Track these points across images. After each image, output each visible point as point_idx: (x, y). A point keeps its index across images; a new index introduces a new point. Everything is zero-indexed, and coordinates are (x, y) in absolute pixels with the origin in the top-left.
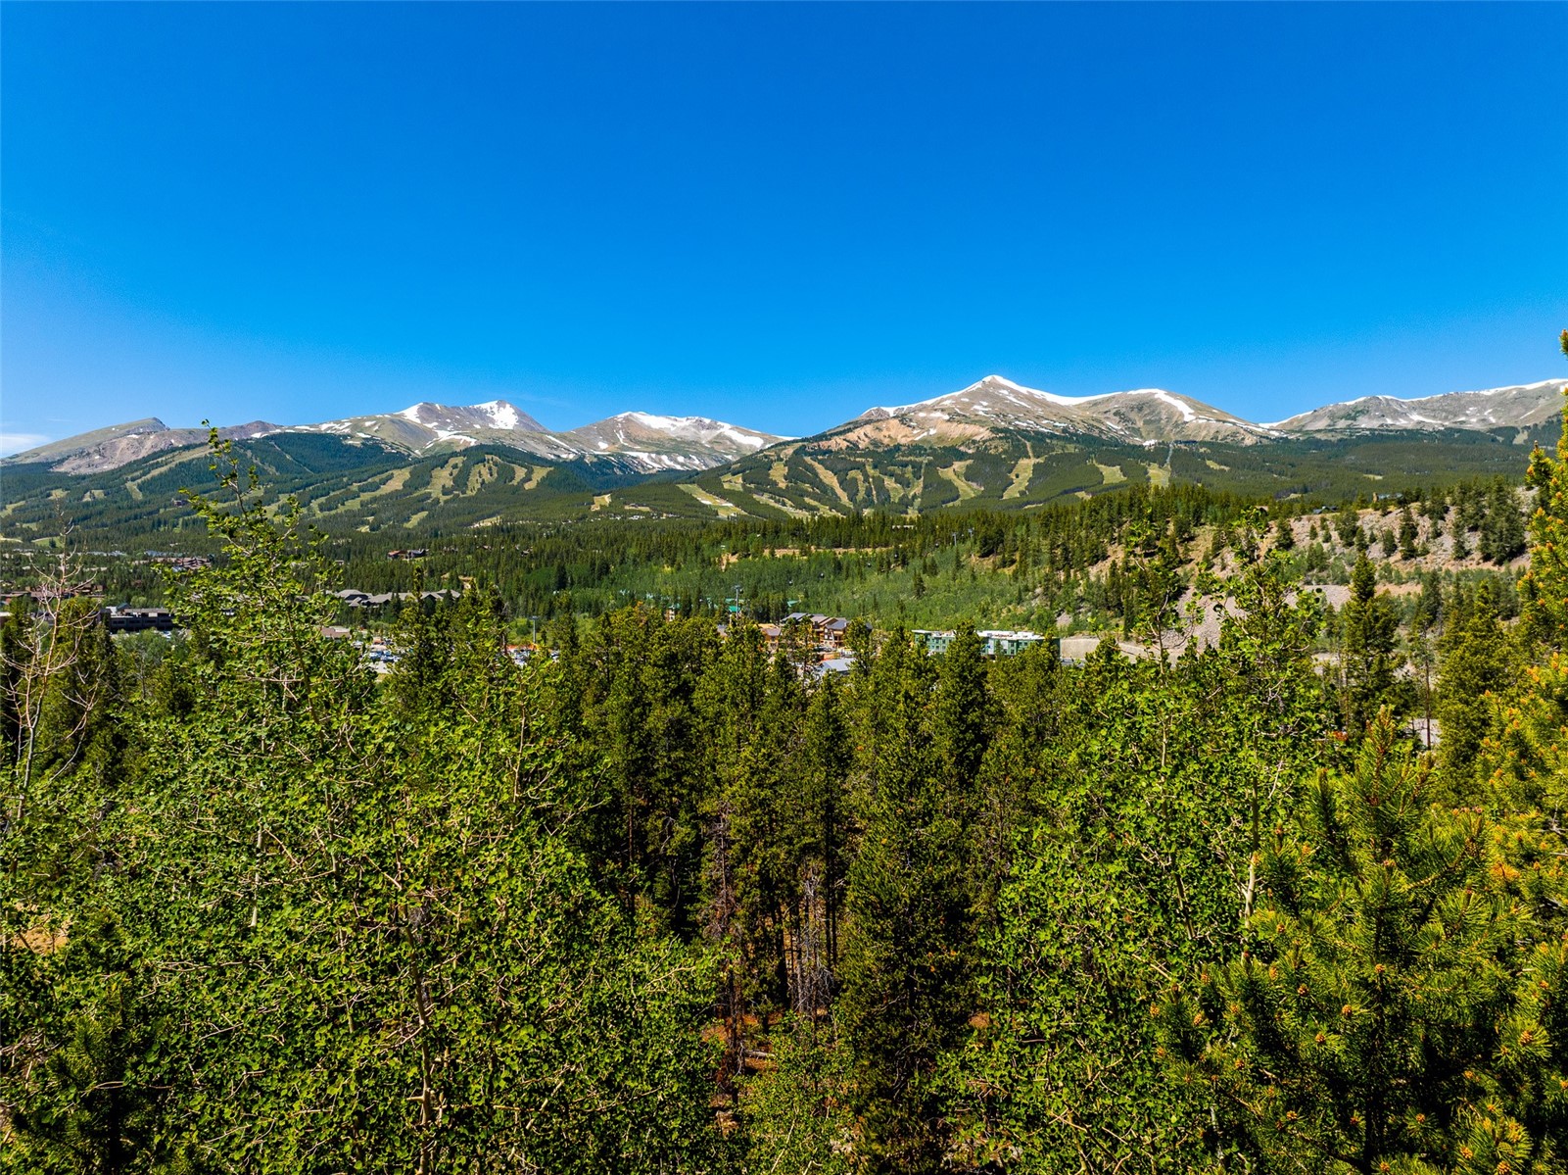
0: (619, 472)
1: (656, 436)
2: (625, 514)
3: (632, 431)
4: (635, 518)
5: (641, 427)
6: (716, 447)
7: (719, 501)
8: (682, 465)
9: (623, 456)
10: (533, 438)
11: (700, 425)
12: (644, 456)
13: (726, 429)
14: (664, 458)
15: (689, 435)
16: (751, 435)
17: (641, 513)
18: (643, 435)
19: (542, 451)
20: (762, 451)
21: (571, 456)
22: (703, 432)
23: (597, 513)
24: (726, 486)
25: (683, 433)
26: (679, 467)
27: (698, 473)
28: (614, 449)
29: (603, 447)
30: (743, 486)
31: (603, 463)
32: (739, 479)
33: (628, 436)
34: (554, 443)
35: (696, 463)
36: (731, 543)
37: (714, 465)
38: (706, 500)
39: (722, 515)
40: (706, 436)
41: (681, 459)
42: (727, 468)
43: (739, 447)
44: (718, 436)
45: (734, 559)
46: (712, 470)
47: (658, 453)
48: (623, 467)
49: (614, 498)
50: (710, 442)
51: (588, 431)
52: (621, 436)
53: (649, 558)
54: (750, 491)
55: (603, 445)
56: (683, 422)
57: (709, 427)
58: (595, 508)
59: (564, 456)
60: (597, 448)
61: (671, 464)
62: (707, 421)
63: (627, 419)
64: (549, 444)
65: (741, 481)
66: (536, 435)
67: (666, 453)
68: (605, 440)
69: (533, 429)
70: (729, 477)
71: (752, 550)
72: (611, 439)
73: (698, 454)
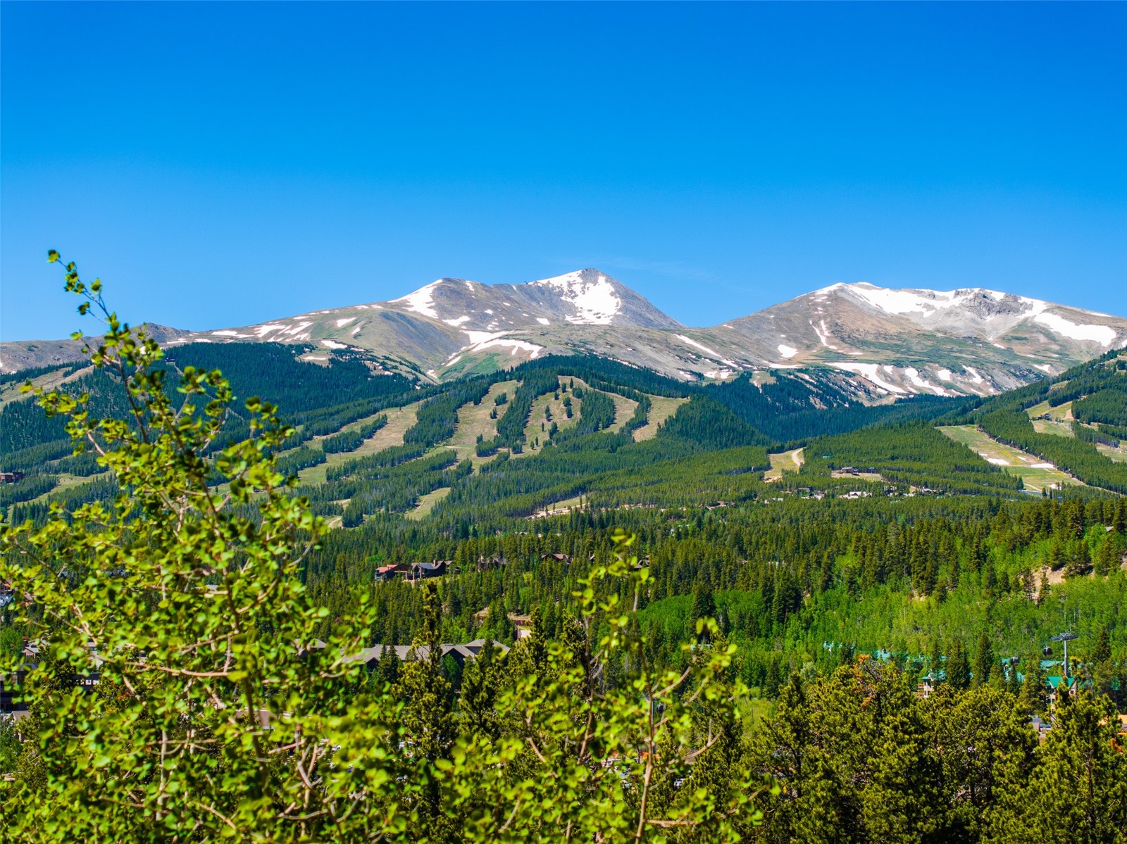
0: (819, 405)
1: (893, 329)
2: (832, 489)
3: (850, 323)
4: (852, 496)
5: (863, 311)
6: (1018, 348)
7: (1023, 459)
8: (948, 386)
9: (826, 371)
10: (650, 341)
11: (984, 304)
12: (869, 371)
13: (1038, 311)
14: (911, 372)
15: (962, 325)
16: (1088, 320)
17: (864, 486)
18: (866, 328)
19: (668, 366)
20: (1113, 354)
21: (725, 375)
22: (990, 319)
23: (778, 486)
24: (1039, 427)
25: (949, 322)
26: (940, 392)
27: (979, 402)
28: (809, 358)
29: (788, 355)
30: (1075, 426)
31: (787, 387)
32: (1066, 413)
33: (838, 332)
34: (690, 350)
35: (977, 383)
36: (1049, 545)
37: (1013, 384)
38: (999, 457)
39: (1032, 487)
40: (995, 327)
41: (945, 375)
42: (1040, 391)
43: (1065, 346)
44: (1023, 325)
45: (1056, 579)
46: (1010, 396)
47: (898, 364)
48: (829, 392)
49: (812, 456)
50: (1004, 339)
51: (756, 324)
52: (823, 333)
53: (881, 577)
54: (1090, 437)
55: (787, 351)
56: (949, 300)
57: (1003, 309)
58: (773, 476)
59: (710, 375)
60: (776, 356)
61: (925, 385)
62: (998, 296)
63: (834, 297)
64: (683, 353)
65: (1069, 416)
66: (657, 334)
67: (913, 364)
68: (793, 340)
69: (649, 323)
70: (1043, 408)
71: (1095, 560)
72: (804, 338)
73: (979, 364)
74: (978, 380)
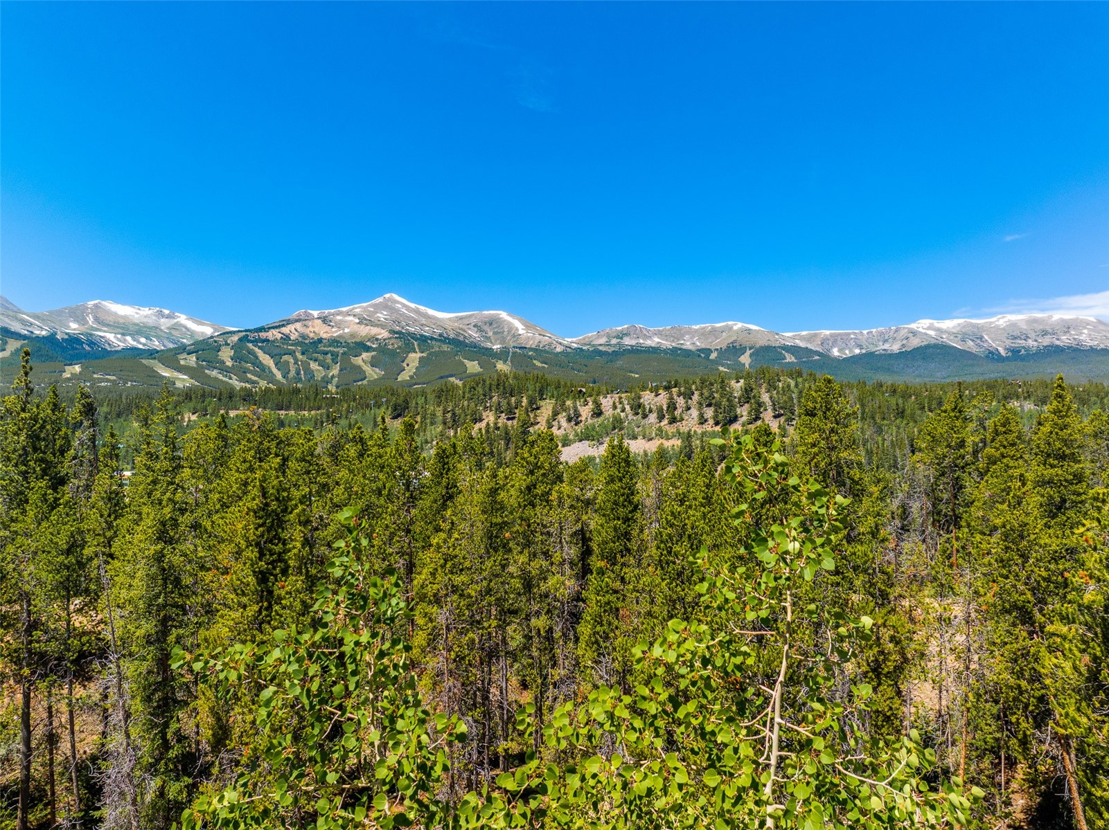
0: (87, 348)
1: (122, 321)
2: (94, 381)
3: (101, 316)
4: (103, 384)
5: (108, 312)
6: (174, 332)
7: (176, 374)
8: (144, 345)
9: (91, 335)
10: (8, 316)
11: (161, 315)
12: (110, 336)
13: (182, 319)
14: (129, 338)
15: (151, 321)
16: (203, 324)
17: (108, 381)
18: (110, 319)
19: (16, 327)
20: (212, 337)
21: (44, 333)
22: (163, 320)
23: (69, 379)
24: (182, 362)
25: (145, 320)
26: (141, 346)
27: (158, 352)
28: (83, 329)
29: (74, 327)
30: (197, 363)
31: (73, 340)
32: (193, 358)
33: (96, 319)
34: (27, 321)
35: (156, 344)
36: (191, 405)
37: (171, 346)
38: (166, 373)
39: (179, 385)
40: (165, 323)
41: (143, 340)
42: (183, 349)
43: (192, 333)
44: (176, 324)
45: (194, 418)
46: (170, 350)
47: (123, 334)
48: (91, 343)
49: (84, 368)
50: (168, 328)
51: (60, 313)
52: (90, 319)
53: (119, 415)
54: (202, 367)
55: (74, 325)
56: (146, 311)
57: (168, 317)
58: (67, 375)
59: (37, 332)
60: (69, 327)
61: (135, 344)
62: (167, 312)
63: (96, 306)
64: (23, 322)
65: (194, 359)
66: (11, 313)
67: (130, 335)
68: (76, 321)
69: (7, 308)
70: (184, 355)
71: (210, 411)
72: (82, 321)
73: (158, 337)
74: (157, 343)
